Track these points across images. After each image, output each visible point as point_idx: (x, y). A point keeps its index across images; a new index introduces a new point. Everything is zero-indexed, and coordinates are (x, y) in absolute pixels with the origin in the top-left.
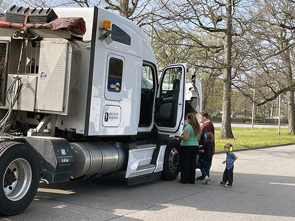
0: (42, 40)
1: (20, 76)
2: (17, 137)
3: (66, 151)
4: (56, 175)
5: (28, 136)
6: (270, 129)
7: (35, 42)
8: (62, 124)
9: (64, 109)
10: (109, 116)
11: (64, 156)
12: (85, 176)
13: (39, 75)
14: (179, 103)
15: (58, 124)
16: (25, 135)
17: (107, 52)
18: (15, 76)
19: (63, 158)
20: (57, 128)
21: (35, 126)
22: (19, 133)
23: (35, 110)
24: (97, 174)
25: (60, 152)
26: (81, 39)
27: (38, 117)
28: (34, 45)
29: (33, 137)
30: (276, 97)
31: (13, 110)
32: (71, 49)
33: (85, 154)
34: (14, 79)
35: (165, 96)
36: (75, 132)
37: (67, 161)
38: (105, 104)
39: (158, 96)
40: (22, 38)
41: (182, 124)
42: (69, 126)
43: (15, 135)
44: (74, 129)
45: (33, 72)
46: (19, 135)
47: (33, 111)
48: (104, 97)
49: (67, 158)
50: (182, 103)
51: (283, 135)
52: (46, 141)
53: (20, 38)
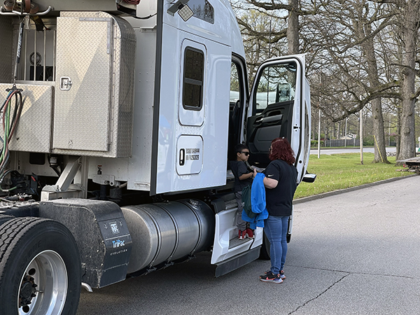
0: (59, 16)
1: (18, 86)
2: (22, 204)
3: (118, 225)
4: (104, 273)
5: (42, 200)
6: (343, 156)
7: (43, 20)
8: (100, 173)
9: (109, 145)
10: (186, 154)
11: (116, 235)
12: (147, 267)
13: (56, 83)
14: (293, 125)
15: (92, 175)
16: (37, 198)
17: (179, 36)
18: (10, 86)
19: (115, 240)
20: (90, 181)
21: (53, 181)
22: (26, 196)
23: (51, 149)
24: (165, 262)
25: (110, 228)
26: (132, 13)
27: (53, 161)
28: (40, 26)
29: (53, 201)
30: (361, 107)
31: (10, 151)
32: (119, 30)
33: (149, 228)
34: (8, 93)
35: (265, 113)
36: (126, 186)
37: (123, 244)
38: (180, 134)
39: (250, 115)
40: (20, 13)
41: (300, 162)
42: (113, 177)
43: (18, 200)
44: (122, 182)
45: (40, 78)
46: (26, 199)
47: (47, 151)
48: (177, 120)
49: (121, 239)
50: (298, 126)
51: (368, 164)
52: (81, 209)
53: (15, 12)
